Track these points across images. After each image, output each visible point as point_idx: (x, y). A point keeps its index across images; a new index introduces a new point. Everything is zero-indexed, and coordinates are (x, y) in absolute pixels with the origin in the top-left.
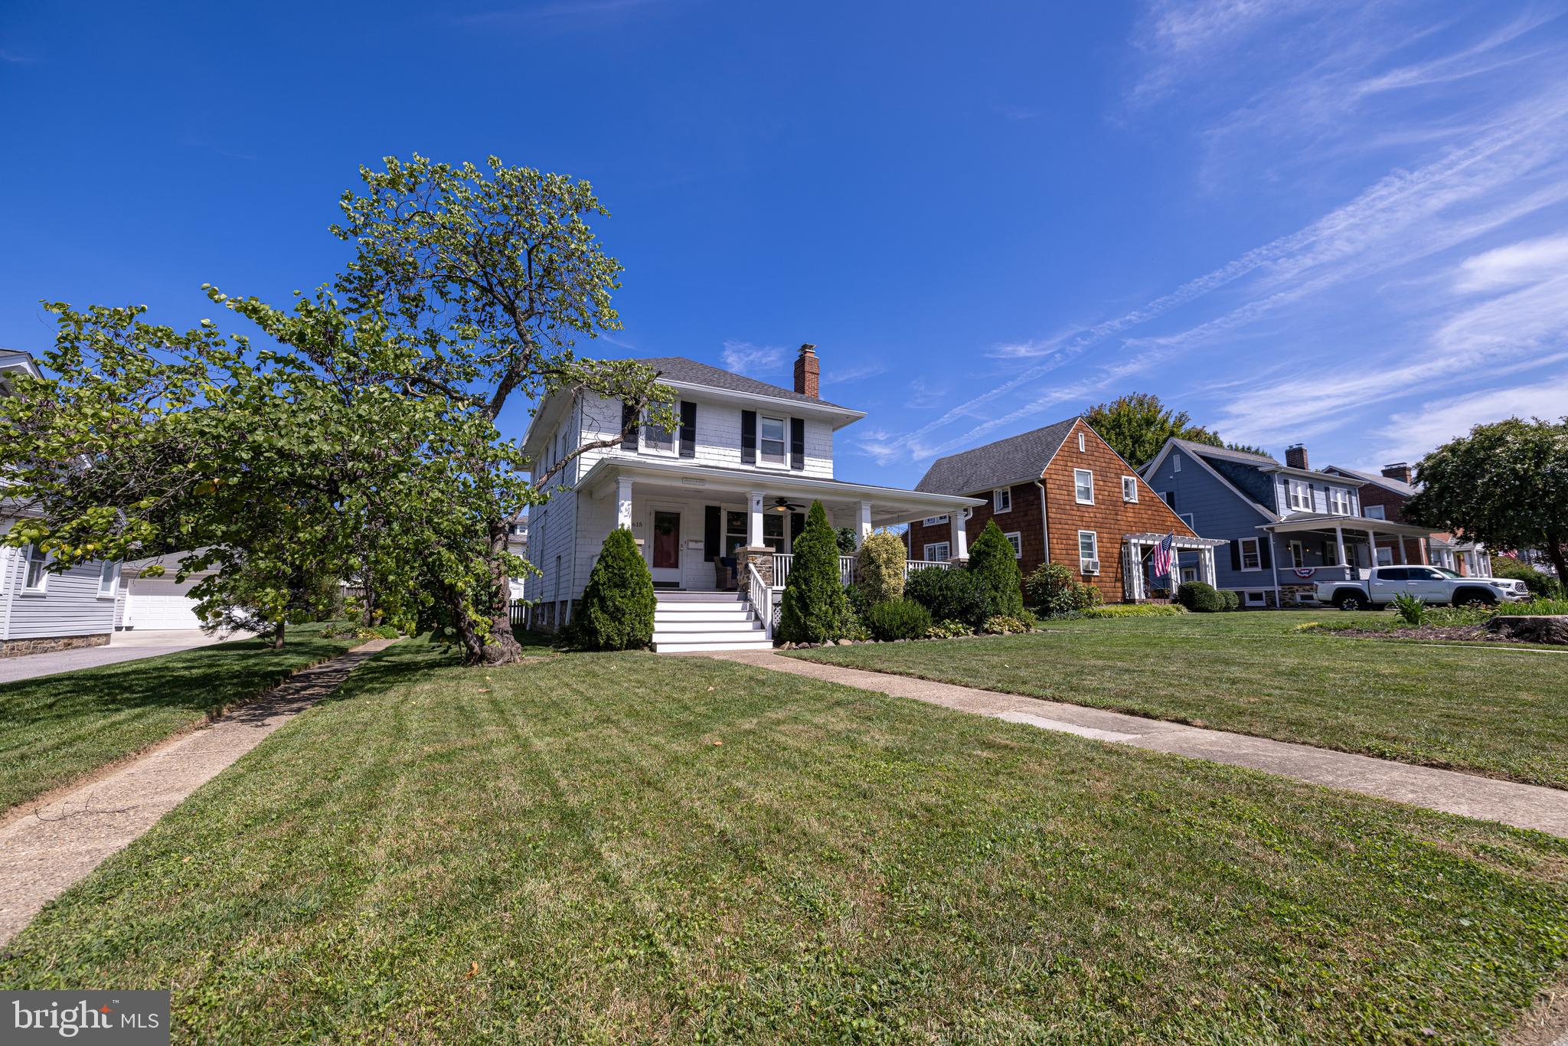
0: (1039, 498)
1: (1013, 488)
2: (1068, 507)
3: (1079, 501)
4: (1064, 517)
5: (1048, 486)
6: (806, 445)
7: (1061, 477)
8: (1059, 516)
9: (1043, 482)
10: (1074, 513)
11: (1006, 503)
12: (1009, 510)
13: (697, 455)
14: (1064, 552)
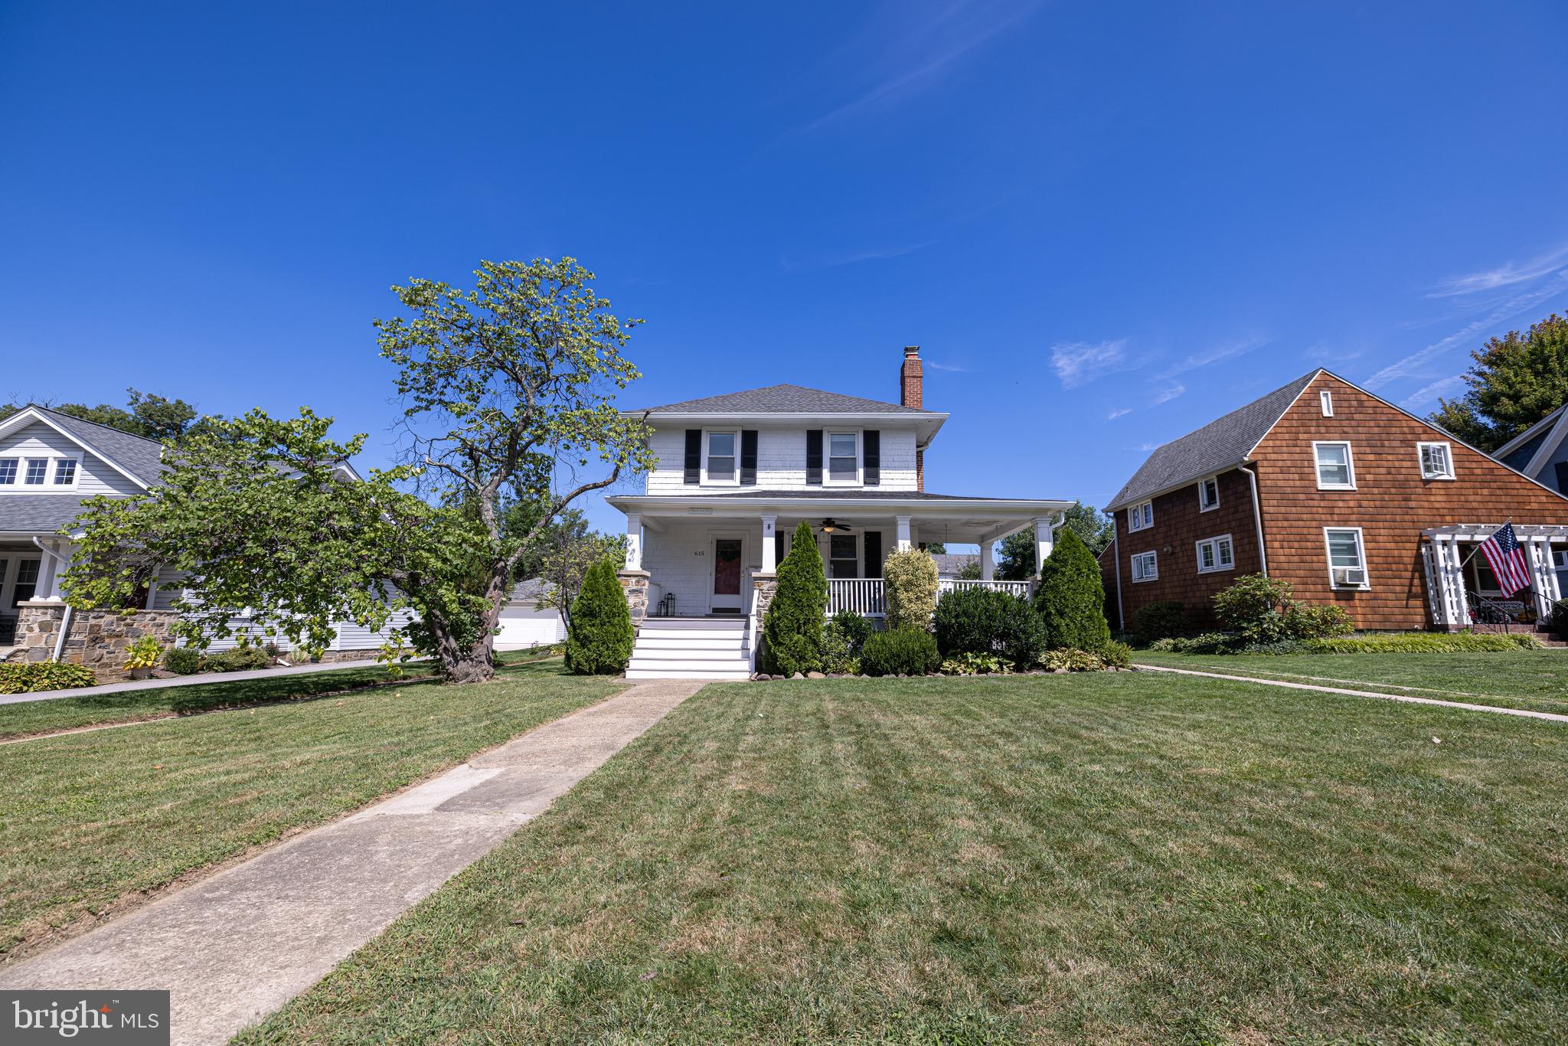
0: (1249, 488)
1: (1220, 478)
2: (1302, 497)
3: (1321, 486)
4: (1294, 510)
5: (1261, 470)
6: (882, 458)
7: (1285, 456)
8: (1283, 510)
9: (1253, 465)
10: (1316, 503)
11: (1211, 499)
12: (1217, 506)
13: (758, 481)
14: (1296, 559)
